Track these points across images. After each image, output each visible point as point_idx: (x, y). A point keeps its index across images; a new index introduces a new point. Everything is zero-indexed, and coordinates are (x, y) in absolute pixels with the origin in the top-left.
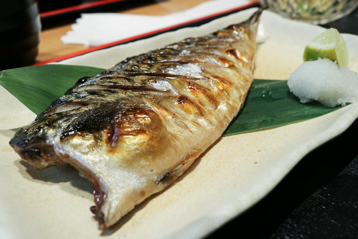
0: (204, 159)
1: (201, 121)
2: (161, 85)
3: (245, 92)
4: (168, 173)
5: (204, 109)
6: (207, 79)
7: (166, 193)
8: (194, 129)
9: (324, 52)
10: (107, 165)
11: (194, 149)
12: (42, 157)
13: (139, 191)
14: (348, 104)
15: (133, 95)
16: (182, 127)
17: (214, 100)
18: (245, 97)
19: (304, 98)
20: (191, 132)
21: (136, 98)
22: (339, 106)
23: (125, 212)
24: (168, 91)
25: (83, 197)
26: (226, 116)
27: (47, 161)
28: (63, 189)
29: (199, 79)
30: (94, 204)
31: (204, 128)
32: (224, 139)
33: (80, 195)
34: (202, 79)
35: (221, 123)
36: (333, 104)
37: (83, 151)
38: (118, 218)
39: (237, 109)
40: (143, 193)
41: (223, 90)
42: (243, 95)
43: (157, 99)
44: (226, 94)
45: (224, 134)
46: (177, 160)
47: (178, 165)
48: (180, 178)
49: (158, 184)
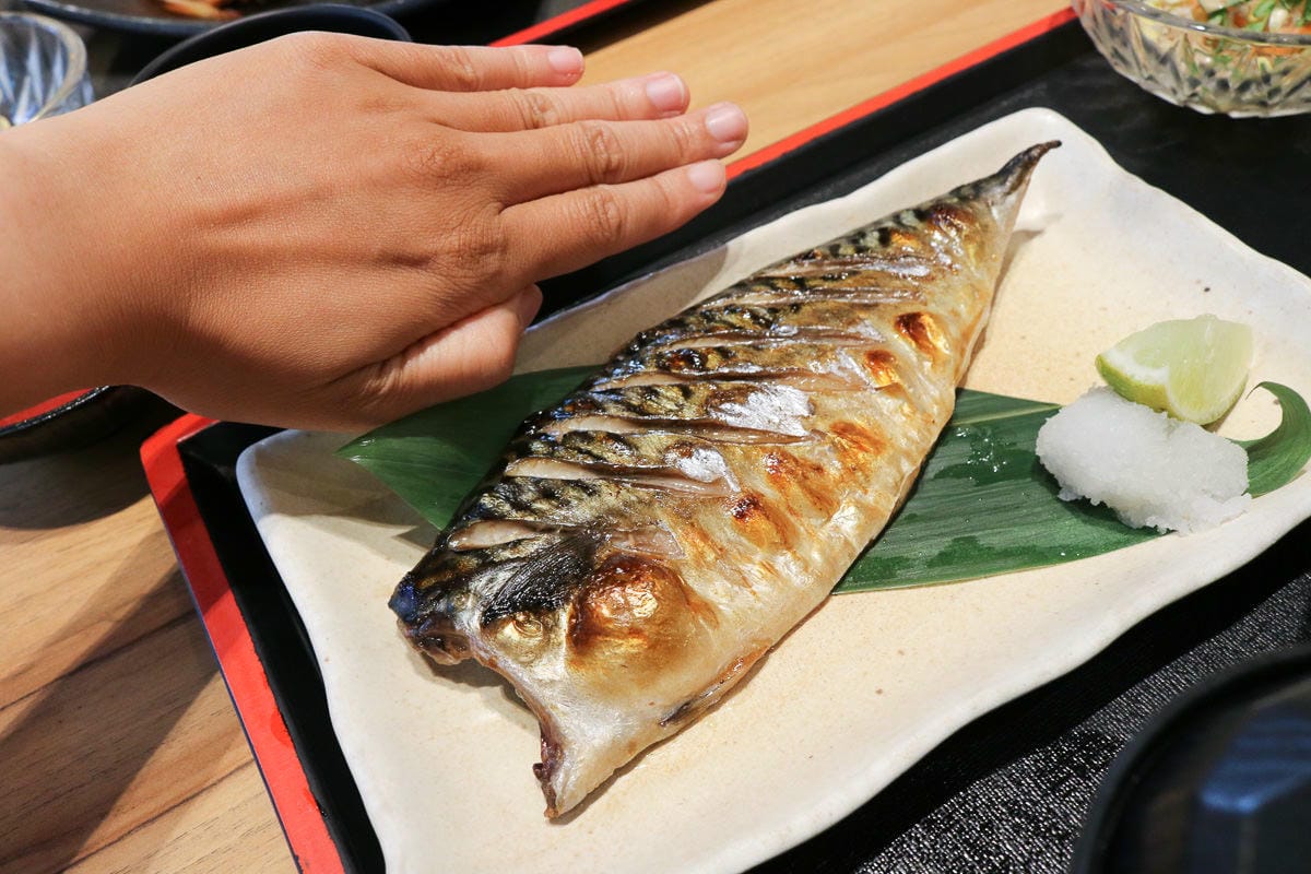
0: (774, 658)
1: (783, 561)
2: (702, 464)
3: (914, 468)
4: (687, 704)
5: (797, 524)
6: (818, 437)
7: (680, 738)
8: (762, 587)
9: (1138, 387)
10: (567, 692)
11: (754, 641)
12: (448, 651)
13: (625, 743)
14: (1169, 532)
15: (633, 498)
16: (734, 582)
17: (824, 503)
18: (913, 480)
19: (1070, 489)
20: (754, 593)
21: (639, 507)
22: (1151, 532)
23: (595, 784)
24: (718, 482)
25: (524, 727)
26: (850, 539)
27: (457, 657)
28: (488, 703)
29: (796, 439)
30: (540, 761)
31: (786, 581)
32: (836, 600)
33: (518, 723)
34: (808, 438)
35: (831, 561)
36: (1136, 522)
37: (524, 659)
38: (581, 796)
39: (883, 516)
40: (632, 746)
41: (854, 469)
42: (907, 475)
43: (687, 507)
44: (862, 478)
45: (838, 587)
46: (709, 674)
47: (711, 684)
48: (712, 708)
49: (664, 725)
